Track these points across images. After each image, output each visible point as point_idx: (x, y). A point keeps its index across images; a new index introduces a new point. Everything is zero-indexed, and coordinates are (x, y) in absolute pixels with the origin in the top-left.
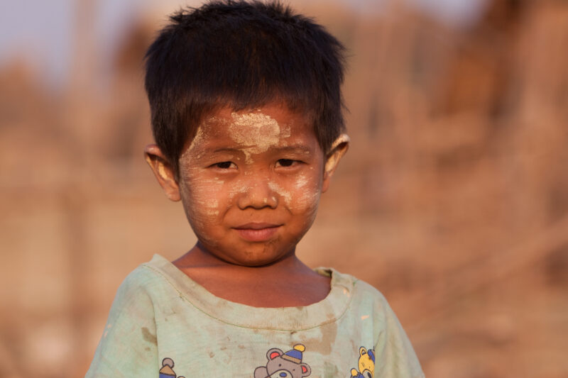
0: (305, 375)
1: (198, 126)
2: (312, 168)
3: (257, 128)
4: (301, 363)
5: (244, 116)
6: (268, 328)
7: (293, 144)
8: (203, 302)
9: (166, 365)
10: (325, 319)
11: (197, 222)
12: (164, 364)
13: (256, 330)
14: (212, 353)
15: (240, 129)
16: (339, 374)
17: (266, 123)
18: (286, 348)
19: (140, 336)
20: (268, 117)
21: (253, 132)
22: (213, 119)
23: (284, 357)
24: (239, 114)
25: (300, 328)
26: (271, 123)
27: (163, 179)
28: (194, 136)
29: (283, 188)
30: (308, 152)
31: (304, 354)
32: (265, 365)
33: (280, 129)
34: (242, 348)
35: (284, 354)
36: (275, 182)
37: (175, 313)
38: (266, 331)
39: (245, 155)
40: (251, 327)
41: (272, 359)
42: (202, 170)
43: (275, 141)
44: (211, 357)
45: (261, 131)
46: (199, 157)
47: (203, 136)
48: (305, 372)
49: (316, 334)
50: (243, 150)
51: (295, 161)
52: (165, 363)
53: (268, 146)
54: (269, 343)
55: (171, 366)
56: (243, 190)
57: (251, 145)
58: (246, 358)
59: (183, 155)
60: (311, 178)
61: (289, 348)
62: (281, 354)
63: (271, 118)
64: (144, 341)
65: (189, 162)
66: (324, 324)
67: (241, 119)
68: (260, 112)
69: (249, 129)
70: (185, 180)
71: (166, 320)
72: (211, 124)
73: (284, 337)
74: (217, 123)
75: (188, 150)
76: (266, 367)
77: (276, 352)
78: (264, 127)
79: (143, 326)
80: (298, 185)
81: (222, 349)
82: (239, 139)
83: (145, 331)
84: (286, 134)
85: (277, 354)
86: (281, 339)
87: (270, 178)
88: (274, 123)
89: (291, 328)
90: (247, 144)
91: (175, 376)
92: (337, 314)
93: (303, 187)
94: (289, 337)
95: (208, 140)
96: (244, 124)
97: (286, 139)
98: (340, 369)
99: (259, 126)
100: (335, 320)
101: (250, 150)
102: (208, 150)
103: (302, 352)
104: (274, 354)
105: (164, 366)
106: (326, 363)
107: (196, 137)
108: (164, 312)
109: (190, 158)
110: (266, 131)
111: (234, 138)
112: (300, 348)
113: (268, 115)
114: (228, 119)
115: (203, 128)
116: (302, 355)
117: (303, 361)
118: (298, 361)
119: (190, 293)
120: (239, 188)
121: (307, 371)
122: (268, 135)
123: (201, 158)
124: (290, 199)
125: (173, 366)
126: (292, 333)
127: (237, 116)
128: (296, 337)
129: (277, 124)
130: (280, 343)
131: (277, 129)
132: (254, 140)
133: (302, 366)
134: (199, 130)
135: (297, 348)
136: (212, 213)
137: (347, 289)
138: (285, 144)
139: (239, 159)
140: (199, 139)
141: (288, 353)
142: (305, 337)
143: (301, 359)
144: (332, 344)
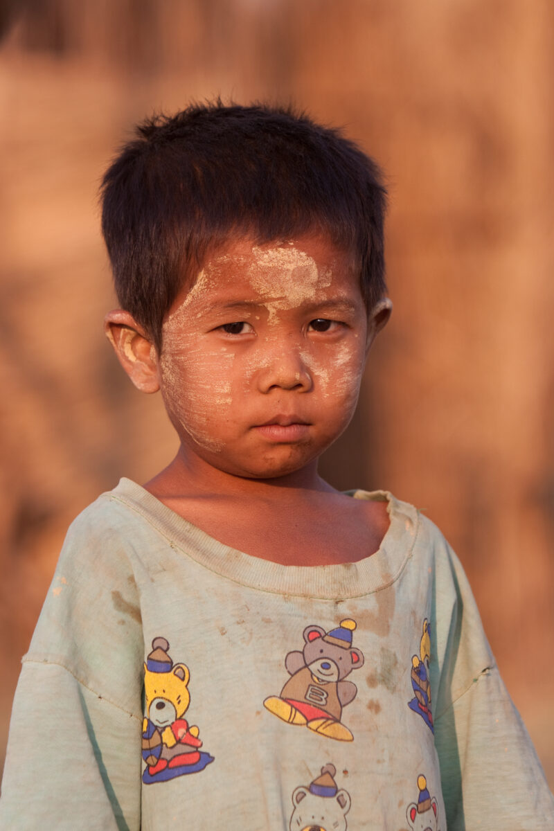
0: (356, 665)
1: (199, 269)
2: (356, 336)
3: (288, 270)
4: (350, 647)
5: (270, 251)
6: (305, 596)
7: (334, 297)
8: (205, 554)
9: (158, 648)
10: (380, 582)
11: (196, 417)
12: (155, 647)
13: (287, 596)
14: (223, 629)
15: (264, 272)
16: (398, 666)
17: (300, 264)
18: (330, 625)
19: (110, 604)
20: (303, 254)
21: (282, 277)
22: (225, 259)
23: (327, 638)
24: (263, 250)
25: (348, 595)
26: (306, 263)
27: (130, 362)
28: (192, 286)
29: (319, 363)
30: (353, 310)
31: (354, 634)
32: (302, 650)
33: (319, 274)
34: (268, 621)
35: (326, 634)
36: (310, 353)
37: (165, 570)
38: (301, 600)
39: (268, 312)
40: (279, 592)
41: (311, 642)
42: (203, 337)
43: (310, 294)
44: (223, 634)
45: (293, 275)
46: (199, 315)
47: (207, 285)
48: (356, 662)
49: (370, 604)
50: (266, 304)
51: (335, 322)
52: (156, 645)
53: (302, 300)
54: (305, 618)
55: (165, 648)
56: (264, 363)
57: (278, 296)
58: (273, 636)
59: (171, 317)
60: (356, 351)
61: (334, 626)
62: (323, 634)
63: (308, 256)
64: (115, 612)
65: (181, 326)
66: (379, 590)
67: (266, 256)
68: (292, 247)
69: (277, 272)
70: (173, 355)
71: (153, 580)
72: (221, 265)
73: (326, 608)
74: (230, 264)
75: (181, 307)
76: (303, 653)
77: (316, 631)
78: (299, 268)
79: (114, 590)
80: (339, 361)
81: (238, 623)
82: (263, 288)
83: (117, 596)
84: (325, 282)
85: (317, 635)
86: (322, 611)
87: (302, 345)
88: (311, 263)
89: (336, 595)
90: (273, 295)
91: (172, 663)
92: (395, 571)
93: (344, 364)
94: (333, 608)
95: (216, 289)
96: (271, 265)
97: (324, 289)
98: (400, 658)
99: (291, 267)
100: (392, 583)
101: (276, 303)
102: (215, 304)
103: (351, 631)
104: (313, 634)
105: (154, 650)
106: (383, 649)
107: (196, 287)
108: (148, 570)
109: (184, 319)
110: (300, 276)
111: (255, 285)
112: (349, 625)
113: (303, 251)
114: (247, 256)
115: (208, 271)
116: (352, 633)
117: (353, 645)
118: (347, 645)
119: (186, 540)
120: (258, 362)
121: (358, 660)
122: (302, 281)
123: (202, 316)
124: (327, 380)
125: (168, 649)
126: (337, 603)
127: (260, 252)
128: (343, 609)
129: (314, 266)
130: (321, 618)
131: (314, 274)
132: (283, 290)
133: (351, 653)
134: (202, 275)
135: (345, 625)
136: (222, 402)
137: (410, 521)
138: (324, 298)
139: (258, 318)
140: (200, 289)
141: (333, 633)
142: (356, 608)
143: (351, 642)
144: (390, 620)
